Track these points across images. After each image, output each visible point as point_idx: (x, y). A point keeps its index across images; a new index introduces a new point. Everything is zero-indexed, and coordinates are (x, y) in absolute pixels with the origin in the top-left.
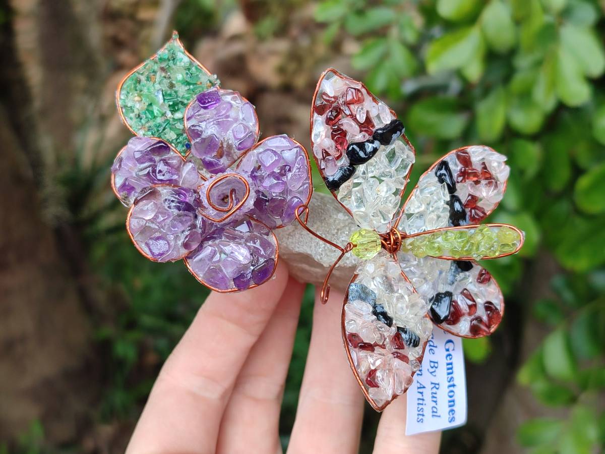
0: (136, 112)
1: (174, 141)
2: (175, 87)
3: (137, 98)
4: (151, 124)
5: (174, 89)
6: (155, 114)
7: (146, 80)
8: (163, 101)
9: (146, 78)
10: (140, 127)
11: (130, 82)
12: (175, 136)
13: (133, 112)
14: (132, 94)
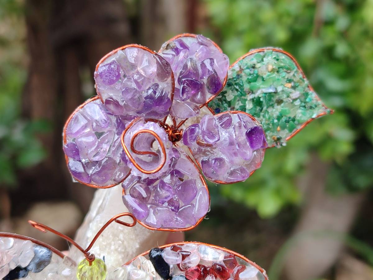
0: (258, 65)
1: (224, 98)
2: (278, 105)
3: (270, 67)
4: (244, 79)
5: (276, 104)
6: (252, 83)
7: (288, 78)
8: (265, 92)
9: (289, 78)
10: (242, 67)
11: (288, 62)
12: (228, 100)
13: (258, 62)
14: (275, 63)
